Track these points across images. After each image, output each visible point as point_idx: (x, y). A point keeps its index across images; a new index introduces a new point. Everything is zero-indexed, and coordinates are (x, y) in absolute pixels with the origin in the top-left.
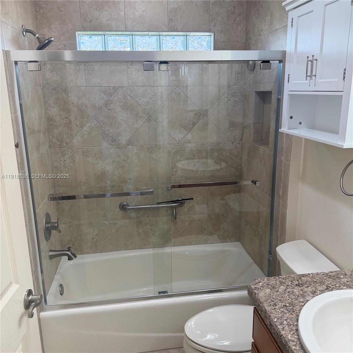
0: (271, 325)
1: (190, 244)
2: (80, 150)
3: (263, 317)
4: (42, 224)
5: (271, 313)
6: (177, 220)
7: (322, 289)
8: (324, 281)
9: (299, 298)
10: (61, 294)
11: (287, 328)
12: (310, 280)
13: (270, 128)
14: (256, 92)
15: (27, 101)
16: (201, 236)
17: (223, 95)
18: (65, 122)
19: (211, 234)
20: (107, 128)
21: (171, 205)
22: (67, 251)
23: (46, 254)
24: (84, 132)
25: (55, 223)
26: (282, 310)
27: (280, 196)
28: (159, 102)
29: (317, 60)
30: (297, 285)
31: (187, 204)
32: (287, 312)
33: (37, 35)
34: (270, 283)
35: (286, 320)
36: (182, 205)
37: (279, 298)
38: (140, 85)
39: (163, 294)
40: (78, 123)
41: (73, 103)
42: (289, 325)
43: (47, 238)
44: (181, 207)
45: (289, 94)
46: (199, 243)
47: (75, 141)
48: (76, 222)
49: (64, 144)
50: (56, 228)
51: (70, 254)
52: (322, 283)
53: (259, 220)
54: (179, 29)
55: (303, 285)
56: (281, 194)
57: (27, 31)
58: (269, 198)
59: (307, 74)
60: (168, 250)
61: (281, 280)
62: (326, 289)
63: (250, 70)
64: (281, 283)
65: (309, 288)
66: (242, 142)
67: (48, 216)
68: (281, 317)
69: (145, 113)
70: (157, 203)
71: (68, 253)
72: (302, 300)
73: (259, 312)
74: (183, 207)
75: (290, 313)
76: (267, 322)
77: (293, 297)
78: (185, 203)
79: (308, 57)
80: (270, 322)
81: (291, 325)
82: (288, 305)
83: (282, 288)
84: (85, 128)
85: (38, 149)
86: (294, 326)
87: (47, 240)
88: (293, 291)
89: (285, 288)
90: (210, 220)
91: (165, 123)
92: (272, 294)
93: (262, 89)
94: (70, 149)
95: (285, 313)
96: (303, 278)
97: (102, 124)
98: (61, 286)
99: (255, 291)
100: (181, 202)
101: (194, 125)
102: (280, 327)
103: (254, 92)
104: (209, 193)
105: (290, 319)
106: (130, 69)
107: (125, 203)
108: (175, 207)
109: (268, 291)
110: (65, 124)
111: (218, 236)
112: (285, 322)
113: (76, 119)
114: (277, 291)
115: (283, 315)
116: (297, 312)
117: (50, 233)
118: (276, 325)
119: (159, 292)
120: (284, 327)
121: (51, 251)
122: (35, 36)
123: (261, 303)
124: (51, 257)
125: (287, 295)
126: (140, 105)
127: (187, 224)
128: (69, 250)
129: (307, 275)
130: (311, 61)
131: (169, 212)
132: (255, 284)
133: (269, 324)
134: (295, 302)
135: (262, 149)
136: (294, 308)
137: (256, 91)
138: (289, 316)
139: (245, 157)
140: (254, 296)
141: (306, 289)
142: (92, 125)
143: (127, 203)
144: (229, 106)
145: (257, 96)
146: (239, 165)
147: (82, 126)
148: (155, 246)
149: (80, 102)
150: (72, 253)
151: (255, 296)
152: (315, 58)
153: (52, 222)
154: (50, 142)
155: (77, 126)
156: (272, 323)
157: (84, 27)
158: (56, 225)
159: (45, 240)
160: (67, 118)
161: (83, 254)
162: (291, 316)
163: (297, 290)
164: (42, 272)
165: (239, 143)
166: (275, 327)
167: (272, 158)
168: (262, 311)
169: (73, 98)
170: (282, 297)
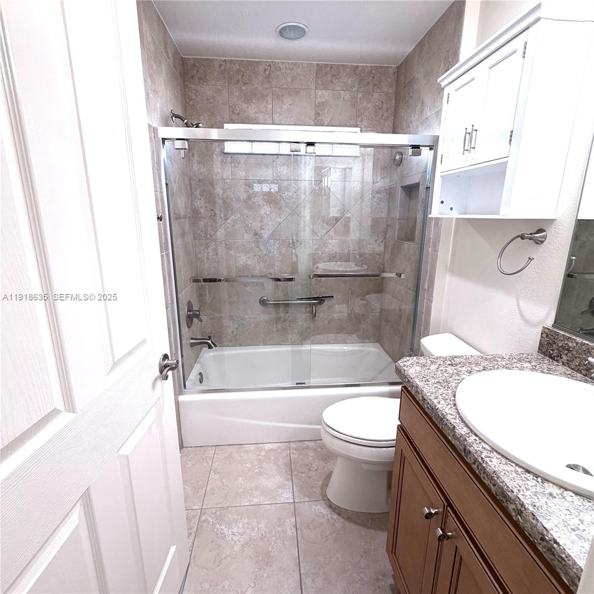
0: (424, 399)
1: (328, 343)
2: (223, 242)
3: (413, 393)
4: (184, 312)
5: (423, 387)
6: (316, 318)
7: (478, 369)
8: (479, 362)
9: (454, 376)
10: (201, 382)
11: (442, 402)
12: (464, 361)
13: (416, 221)
14: (401, 187)
15: (174, 186)
16: (340, 335)
17: (368, 191)
18: (210, 214)
19: (350, 333)
20: (250, 222)
21: (313, 301)
22: (208, 340)
23: (187, 342)
24: (228, 225)
25: (197, 311)
26: (436, 385)
27: (425, 290)
28: (303, 197)
29: (476, 131)
30: (449, 365)
31: (327, 303)
32: (441, 387)
33: (186, 121)
34: (420, 362)
35: (441, 395)
36: (322, 302)
37: (431, 375)
38: (285, 179)
39: (300, 386)
40: (223, 216)
41: (218, 196)
42: (445, 400)
43: (189, 326)
44: (321, 304)
45: (441, 176)
46: (336, 342)
47: (219, 233)
48: (217, 315)
49: (208, 236)
50: (197, 316)
51: (210, 342)
52: (477, 364)
53: (401, 318)
54: (326, 124)
55: (456, 365)
56: (426, 288)
57: (177, 116)
58: (413, 293)
59: (464, 148)
60: (307, 347)
61: (431, 359)
62: (483, 370)
63: (396, 165)
64: (432, 363)
65: (464, 367)
66: (385, 241)
67: (190, 304)
68: (436, 392)
69: (288, 207)
70: (297, 299)
71: (208, 341)
72: (457, 378)
73: (409, 389)
74: (323, 305)
75: (445, 389)
76: (419, 397)
77: (447, 375)
78: (324, 301)
79: (466, 129)
80: (422, 397)
81: (447, 399)
82: (442, 381)
83: (433, 367)
84: (229, 221)
85: (183, 236)
86: (450, 400)
87: (188, 327)
88: (446, 370)
89: (437, 366)
90: (350, 320)
91: (308, 218)
92: (423, 371)
93: (408, 182)
94: (214, 241)
95: (440, 388)
96: (455, 359)
97: (245, 217)
98: (200, 374)
99: (405, 368)
100: (321, 300)
101: (337, 221)
102: (435, 401)
103: (400, 188)
104: (350, 292)
105: (446, 394)
106: (275, 163)
107: (265, 298)
108: (314, 304)
109: (418, 369)
110: (210, 216)
111: (357, 336)
112: (440, 397)
113: (221, 211)
114: (428, 369)
115: (438, 390)
116: (453, 388)
117: (192, 321)
118: (430, 399)
119: (297, 384)
120: (439, 401)
121: (192, 339)
122: (184, 121)
123: (411, 379)
124: (192, 345)
125: (439, 372)
126: (283, 199)
127: (326, 322)
128: (210, 338)
129: (460, 357)
130: (469, 133)
131: (308, 309)
132: (404, 362)
133: (421, 399)
134: (449, 379)
135: (406, 244)
136: (450, 385)
137: (402, 185)
138: (444, 392)
139: (387, 256)
140: (403, 373)
141: (460, 369)
142: (236, 218)
143: (267, 298)
144: (374, 203)
145: (403, 192)
146: (382, 264)
147: (226, 219)
148: (293, 344)
149: (225, 195)
150: (212, 342)
151: (405, 373)
152: (474, 129)
153: (194, 309)
154: (195, 234)
155: (221, 218)
156: (425, 397)
157: (232, 120)
158: (198, 313)
159: (186, 327)
160: (212, 210)
161: (223, 347)
162: (447, 391)
163: (450, 369)
164: (182, 356)
165: (382, 242)
166: (429, 401)
167: (418, 251)
168: (413, 386)
169: (219, 191)
170: (435, 375)
